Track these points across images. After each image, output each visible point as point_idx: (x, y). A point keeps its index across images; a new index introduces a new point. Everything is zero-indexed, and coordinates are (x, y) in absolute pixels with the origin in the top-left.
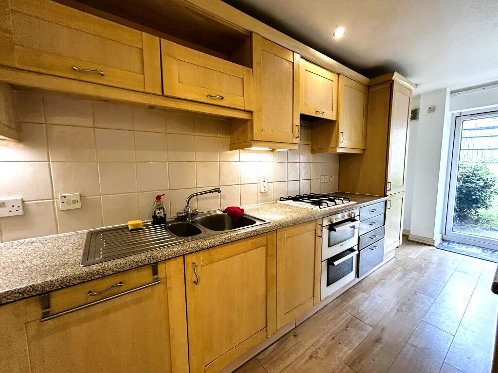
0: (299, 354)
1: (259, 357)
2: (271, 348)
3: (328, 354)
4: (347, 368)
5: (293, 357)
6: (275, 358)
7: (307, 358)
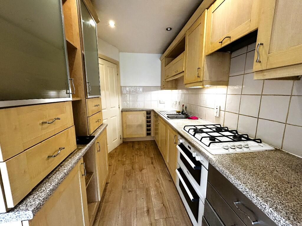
0: (161, 177)
1: (166, 168)
2: (168, 172)
3: (156, 186)
4: (147, 187)
5: (161, 176)
6: (164, 171)
7: (158, 179)
